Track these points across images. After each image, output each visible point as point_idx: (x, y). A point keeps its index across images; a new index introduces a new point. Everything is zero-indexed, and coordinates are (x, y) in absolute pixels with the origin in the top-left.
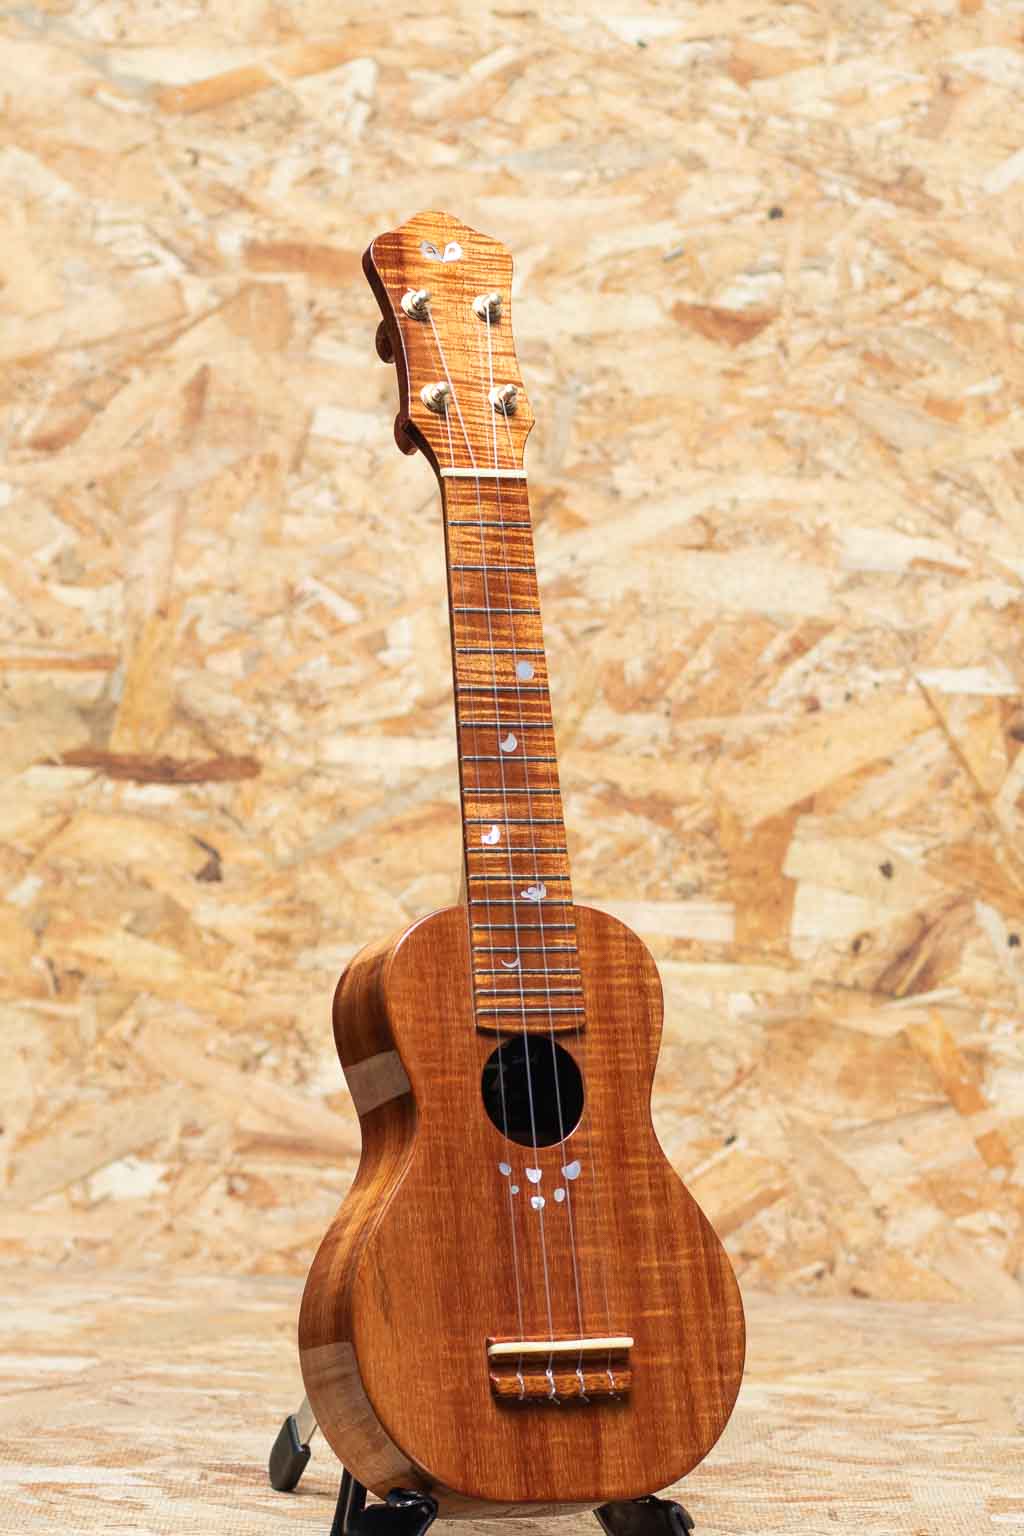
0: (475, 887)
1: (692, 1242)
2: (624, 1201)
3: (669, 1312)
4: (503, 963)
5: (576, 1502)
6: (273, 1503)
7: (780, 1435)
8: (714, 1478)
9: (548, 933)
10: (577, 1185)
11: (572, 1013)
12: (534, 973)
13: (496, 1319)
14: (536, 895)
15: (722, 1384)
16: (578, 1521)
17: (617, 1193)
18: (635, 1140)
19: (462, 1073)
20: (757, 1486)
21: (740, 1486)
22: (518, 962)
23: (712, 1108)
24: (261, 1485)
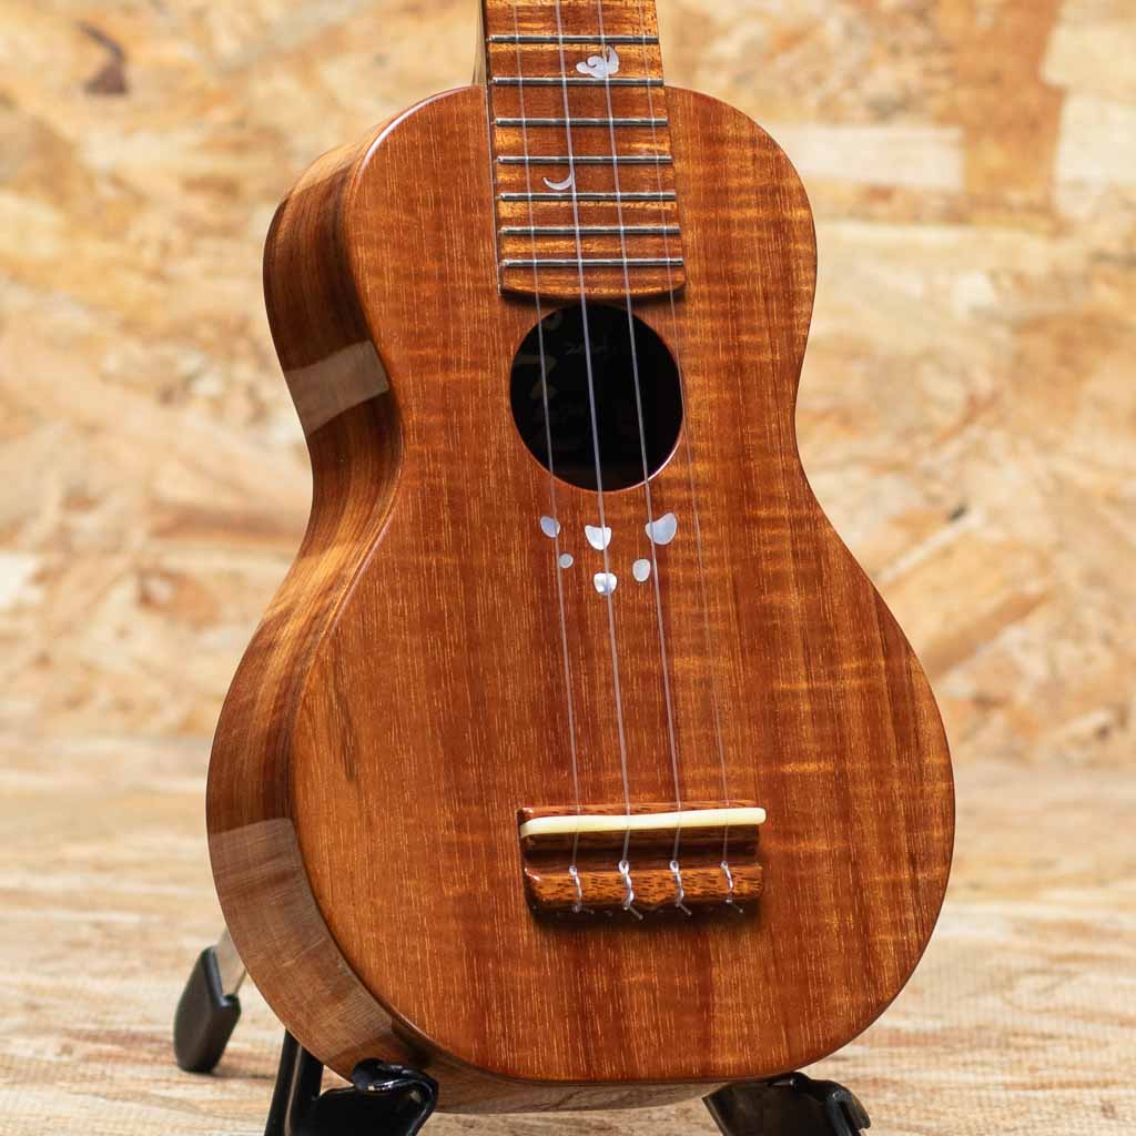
0: (497, 54)
1: (865, 651)
2: (750, 582)
3: (827, 766)
4: (547, 182)
5: (670, 1083)
6: (178, 1092)
7: (1028, 984)
8: (914, 1050)
9: (622, 132)
10: (671, 553)
11: (662, 266)
12: (598, 199)
13: (535, 778)
14: (601, 69)
15: (915, 886)
16: (683, 1120)
17: (738, 567)
18: (769, 478)
19: (475, 366)
20: (983, 1064)
21: (955, 1064)
22: (571, 181)
23: (926, 461)
24: (163, 1063)
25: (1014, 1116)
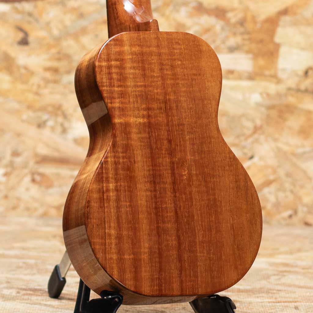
7: (273, 278)
20: (263, 297)
21: (255, 297)
23: (243, 143)
24: (44, 296)
25: (271, 309)
